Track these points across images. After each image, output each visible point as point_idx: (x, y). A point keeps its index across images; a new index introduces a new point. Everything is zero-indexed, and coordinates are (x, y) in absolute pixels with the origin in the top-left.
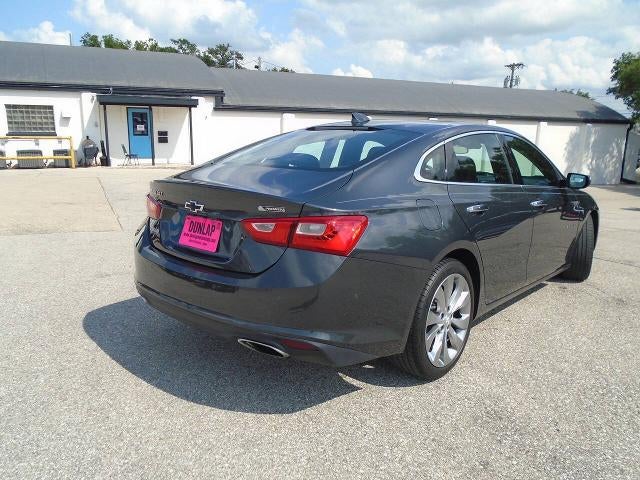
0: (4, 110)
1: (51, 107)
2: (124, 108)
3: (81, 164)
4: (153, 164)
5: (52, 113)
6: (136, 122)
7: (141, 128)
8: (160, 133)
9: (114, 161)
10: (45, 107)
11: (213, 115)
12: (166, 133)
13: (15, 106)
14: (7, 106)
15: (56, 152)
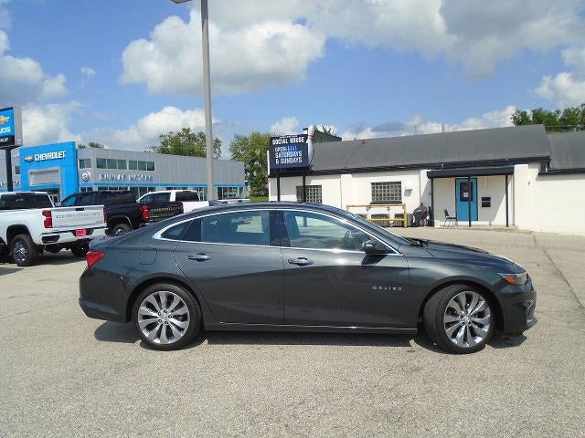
0: (370, 186)
1: (400, 183)
2: (453, 179)
3: (413, 225)
4: (470, 225)
5: (400, 187)
6: (462, 190)
7: (466, 195)
8: (483, 199)
9: (438, 223)
10: (396, 183)
11: (537, 180)
12: (489, 199)
13: (377, 184)
14: (373, 184)
15: (397, 216)
